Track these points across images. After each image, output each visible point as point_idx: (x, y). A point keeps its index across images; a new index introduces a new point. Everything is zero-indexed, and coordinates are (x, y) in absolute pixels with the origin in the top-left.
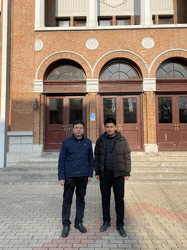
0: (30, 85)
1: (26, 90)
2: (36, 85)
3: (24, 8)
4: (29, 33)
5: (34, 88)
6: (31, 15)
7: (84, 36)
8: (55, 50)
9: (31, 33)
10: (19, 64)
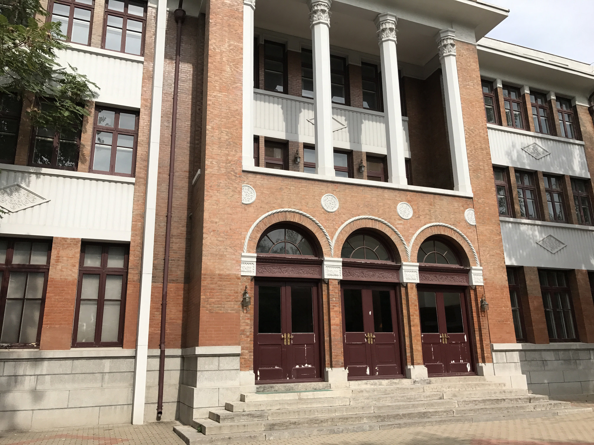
0: (234, 262)
1: (228, 269)
2: (246, 263)
3: (225, 130)
4: (232, 173)
5: (240, 267)
6: (237, 144)
7: (318, 188)
8: (274, 205)
9: (236, 173)
10: (216, 223)
